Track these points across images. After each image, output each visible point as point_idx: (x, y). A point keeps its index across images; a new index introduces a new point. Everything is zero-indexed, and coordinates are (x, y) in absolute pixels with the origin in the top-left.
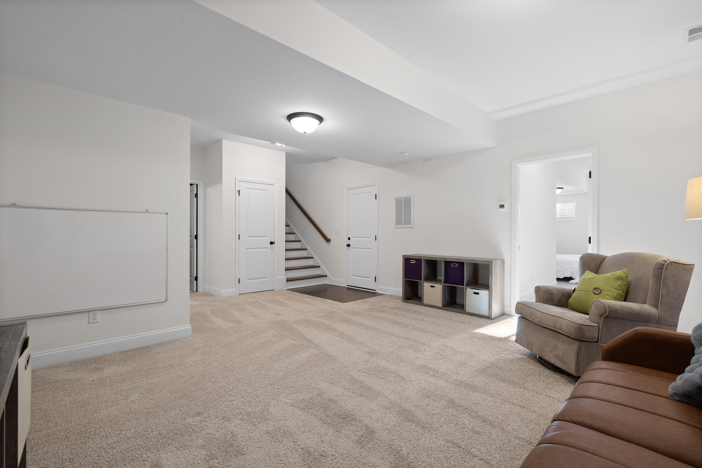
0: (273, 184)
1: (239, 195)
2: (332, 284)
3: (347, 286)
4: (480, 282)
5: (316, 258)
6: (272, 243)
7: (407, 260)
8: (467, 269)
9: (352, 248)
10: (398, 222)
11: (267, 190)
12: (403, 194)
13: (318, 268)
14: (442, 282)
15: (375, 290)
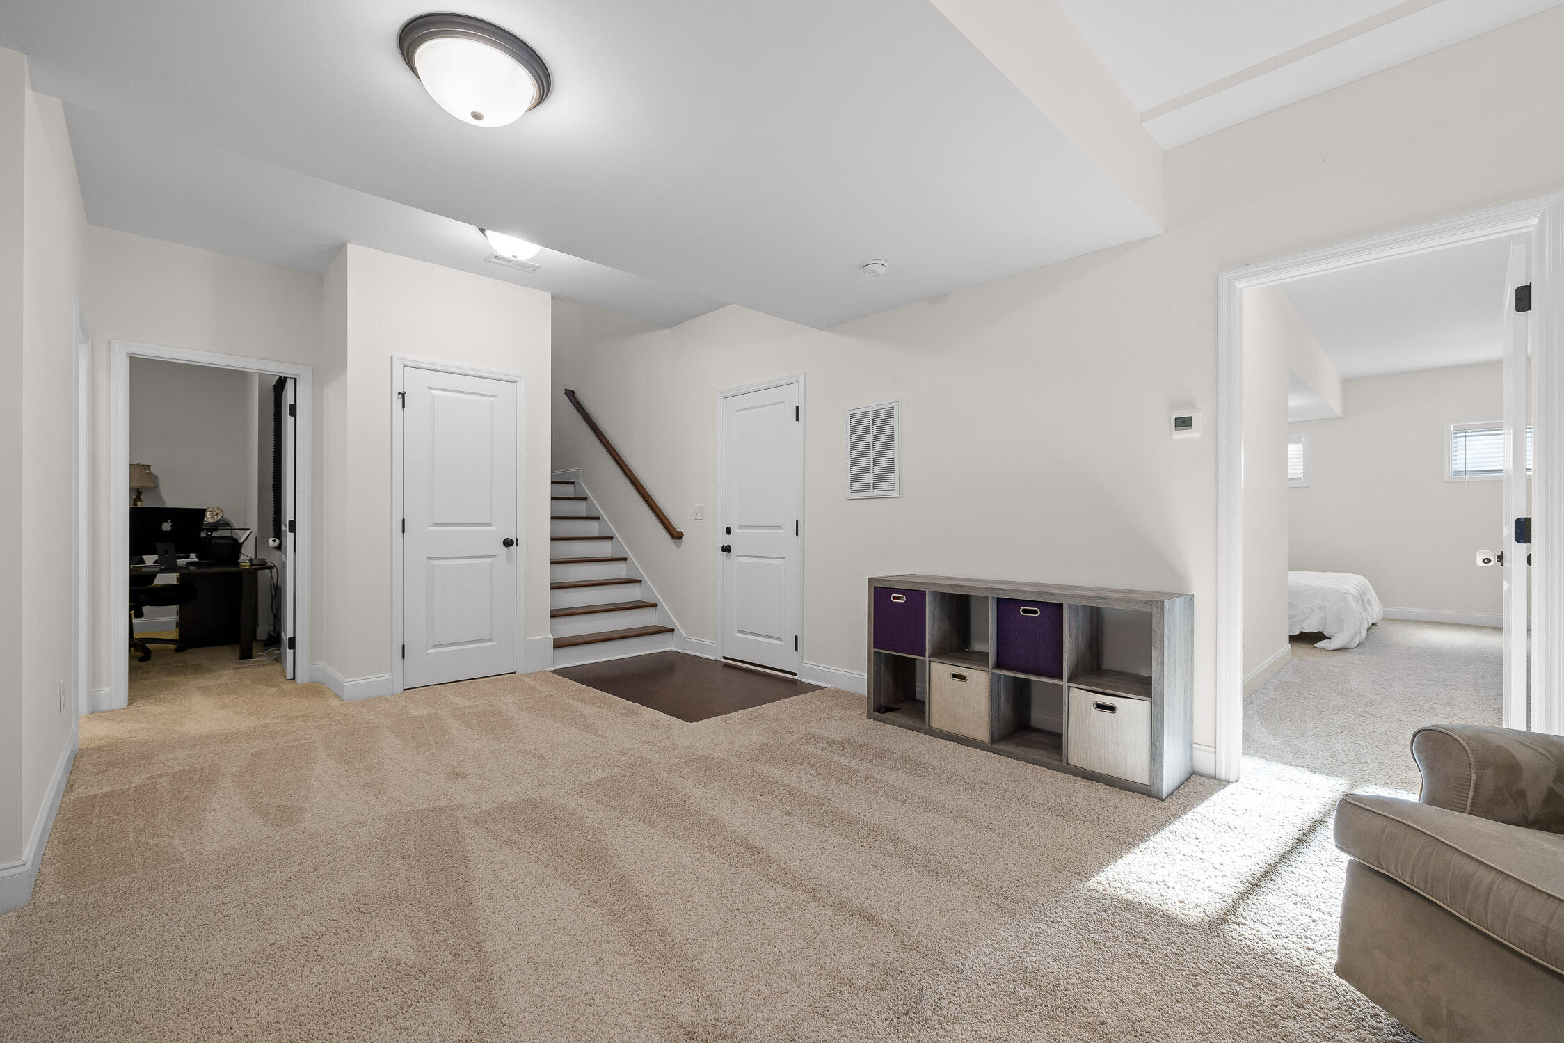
0: (514, 379)
1: (404, 406)
2: (686, 652)
3: (725, 658)
4: (1108, 664)
5: (649, 583)
6: (508, 543)
7: (881, 593)
8: (1070, 625)
9: (738, 556)
10: (858, 483)
11: (495, 396)
12: (870, 402)
13: (653, 609)
14: (988, 667)
15: (795, 674)
